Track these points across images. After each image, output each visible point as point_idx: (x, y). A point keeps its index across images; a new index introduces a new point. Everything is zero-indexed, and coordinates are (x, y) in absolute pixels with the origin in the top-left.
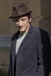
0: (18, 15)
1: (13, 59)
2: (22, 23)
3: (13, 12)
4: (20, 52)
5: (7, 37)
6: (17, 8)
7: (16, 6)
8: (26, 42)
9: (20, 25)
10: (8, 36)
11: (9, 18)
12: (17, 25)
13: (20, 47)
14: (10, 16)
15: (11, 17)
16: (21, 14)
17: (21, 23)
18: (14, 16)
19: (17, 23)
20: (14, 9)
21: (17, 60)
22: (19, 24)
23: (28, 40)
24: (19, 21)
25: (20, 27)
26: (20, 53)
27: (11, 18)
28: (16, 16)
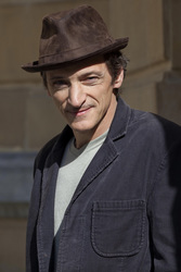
0: (67, 57)
1: (44, 255)
2: (81, 93)
3: (45, 42)
4: (74, 223)
5: (12, 156)
6: (62, 24)
7: (57, 17)
8: (102, 180)
9: (76, 101)
10: (17, 149)
11: (27, 69)
12: (59, 103)
13: (73, 202)
14: (29, 62)
15: (35, 63)
16: (79, 54)
17: (78, 92)
18: (48, 61)
19: (62, 94)
20: (49, 28)
21: (60, 259)
22: (69, 97)
23: (109, 170)
24: (69, 84)
25: (74, 111)
26: (71, 229)
27: (35, 67)
28: (55, 61)
